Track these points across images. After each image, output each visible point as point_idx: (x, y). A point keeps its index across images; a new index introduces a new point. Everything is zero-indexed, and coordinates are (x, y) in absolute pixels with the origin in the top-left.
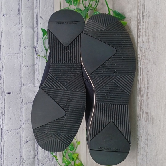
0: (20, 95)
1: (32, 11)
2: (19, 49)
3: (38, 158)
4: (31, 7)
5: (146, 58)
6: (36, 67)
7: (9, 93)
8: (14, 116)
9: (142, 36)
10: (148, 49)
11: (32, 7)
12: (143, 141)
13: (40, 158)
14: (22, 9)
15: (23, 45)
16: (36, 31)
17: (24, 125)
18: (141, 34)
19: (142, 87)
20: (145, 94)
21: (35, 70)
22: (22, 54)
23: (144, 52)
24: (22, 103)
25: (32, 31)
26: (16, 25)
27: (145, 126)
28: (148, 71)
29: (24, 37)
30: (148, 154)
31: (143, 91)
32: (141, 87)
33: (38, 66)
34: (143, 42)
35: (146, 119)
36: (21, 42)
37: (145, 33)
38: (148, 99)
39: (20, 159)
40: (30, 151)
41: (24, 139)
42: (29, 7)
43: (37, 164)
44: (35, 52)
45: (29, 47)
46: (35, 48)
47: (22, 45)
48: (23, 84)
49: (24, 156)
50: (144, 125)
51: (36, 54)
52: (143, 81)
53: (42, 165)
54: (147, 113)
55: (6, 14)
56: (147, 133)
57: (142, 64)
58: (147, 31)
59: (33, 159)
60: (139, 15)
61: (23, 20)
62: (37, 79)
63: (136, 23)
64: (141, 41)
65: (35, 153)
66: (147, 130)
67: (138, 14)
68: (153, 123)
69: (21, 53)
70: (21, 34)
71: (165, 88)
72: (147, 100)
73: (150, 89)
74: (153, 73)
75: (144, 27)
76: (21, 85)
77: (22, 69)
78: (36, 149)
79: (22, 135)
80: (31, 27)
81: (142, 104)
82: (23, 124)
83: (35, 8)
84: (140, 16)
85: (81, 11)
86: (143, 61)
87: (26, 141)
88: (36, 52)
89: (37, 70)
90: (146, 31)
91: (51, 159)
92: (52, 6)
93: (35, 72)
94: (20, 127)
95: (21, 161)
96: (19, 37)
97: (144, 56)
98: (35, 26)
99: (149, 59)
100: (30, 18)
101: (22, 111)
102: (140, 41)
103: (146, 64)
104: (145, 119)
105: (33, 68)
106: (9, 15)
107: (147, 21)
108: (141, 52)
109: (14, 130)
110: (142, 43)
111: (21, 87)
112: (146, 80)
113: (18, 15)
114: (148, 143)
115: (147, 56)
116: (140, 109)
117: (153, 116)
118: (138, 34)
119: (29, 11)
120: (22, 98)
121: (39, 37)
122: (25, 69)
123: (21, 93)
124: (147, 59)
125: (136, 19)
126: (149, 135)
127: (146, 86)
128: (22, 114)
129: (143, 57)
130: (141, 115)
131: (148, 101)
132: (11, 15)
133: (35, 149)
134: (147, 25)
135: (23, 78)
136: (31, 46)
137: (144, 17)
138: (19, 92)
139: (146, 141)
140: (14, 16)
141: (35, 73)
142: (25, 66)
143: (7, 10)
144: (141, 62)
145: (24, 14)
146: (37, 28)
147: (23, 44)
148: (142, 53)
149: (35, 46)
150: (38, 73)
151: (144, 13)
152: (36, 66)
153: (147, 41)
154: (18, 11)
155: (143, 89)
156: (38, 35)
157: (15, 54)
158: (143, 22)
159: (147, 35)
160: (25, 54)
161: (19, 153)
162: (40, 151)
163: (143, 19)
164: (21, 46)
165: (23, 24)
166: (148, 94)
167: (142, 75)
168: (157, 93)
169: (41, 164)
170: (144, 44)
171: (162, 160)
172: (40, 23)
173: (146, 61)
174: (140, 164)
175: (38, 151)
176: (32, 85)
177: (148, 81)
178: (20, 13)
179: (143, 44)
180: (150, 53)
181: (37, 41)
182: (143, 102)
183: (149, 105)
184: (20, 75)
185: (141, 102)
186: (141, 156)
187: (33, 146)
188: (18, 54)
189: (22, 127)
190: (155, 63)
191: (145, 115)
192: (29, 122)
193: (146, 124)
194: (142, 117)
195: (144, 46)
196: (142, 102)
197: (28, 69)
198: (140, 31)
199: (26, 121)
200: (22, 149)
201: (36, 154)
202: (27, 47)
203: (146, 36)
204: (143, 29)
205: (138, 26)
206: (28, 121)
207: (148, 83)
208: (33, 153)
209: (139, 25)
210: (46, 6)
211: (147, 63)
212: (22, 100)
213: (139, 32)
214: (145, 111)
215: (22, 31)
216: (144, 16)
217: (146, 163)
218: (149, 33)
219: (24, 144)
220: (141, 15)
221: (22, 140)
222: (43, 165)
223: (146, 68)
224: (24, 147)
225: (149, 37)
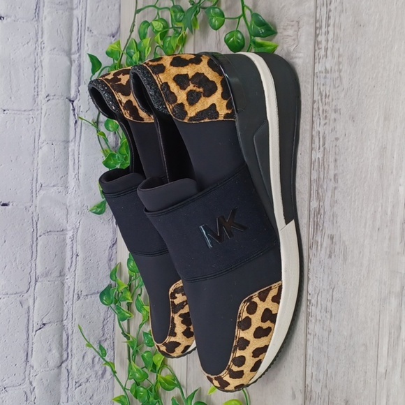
0: (30, 211)
1: (67, 13)
2: (34, 100)
3: (69, 368)
4: (67, 2)
5: (334, 108)
6: (72, 146)
7: (4, 205)
8: (15, 260)
9: (325, 58)
10: (338, 86)
11: (69, 4)
12: (321, 304)
13: (74, 368)
14: (44, 6)
15: (43, 93)
16: (76, 62)
17: (38, 284)
18: (322, 52)
19: (322, 177)
20: (329, 194)
21: (71, 154)
22: (39, 112)
23: (329, 96)
24: (35, 230)
25: (66, 59)
26: (30, 44)
27: (326, 270)
28: (337, 139)
29: (46, 72)
30: (332, 333)
31: (325, 187)
32: (319, 178)
33: (77, 144)
34: (327, 71)
35: (330, 252)
36: (40, 84)
37: (332, 50)
38: (334, 202)
39: (25, 368)
40: (50, 350)
41: (36, 320)
42: (60, 4)
43: (66, 383)
44: (72, 112)
45: (56, 97)
46: (72, 102)
47: (41, 91)
48: (39, 185)
49: (33, 361)
50: (324, 267)
51: (74, 115)
52: (325, 163)
53: (77, 385)
54: (332, 238)
55: (7, 16)
56: (330, 283)
57: (323, 122)
58: (337, 46)
59: (56, 370)
60: (318, 11)
61: (45, 32)
62: (73, 177)
63: (312, 30)
64: (323, 69)
65: (61, 356)
66: (330, 277)
67: (316, 8)
68: (345, 260)
69: (38, 110)
70: (39, 64)
71: (375, 175)
72: (332, 206)
73: (339, 180)
74: (348, 141)
75: (331, 36)
76: (34, 188)
77: (38, 149)
78: (64, 347)
79: (31, 307)
80: (64, 51)
81: (322, 216)
82: (36, 281)
83: (75, 6)
84: (322, 13)
85: (183, 12)
86: (326, 116)
87: (40, 323)
88: (74, 110)
89: (73, 154)
90: (333, 46)
91: (100, 373)
92: (117, 6)
93: (71, 158)
94: (27, 289)
95: (27, 373)
96: (35, 72)
97: (329, 103)
98: (74, 48)
99: (340, 109)
100: (62, 30)
101: (34, 251)
102: (320, 69)
103: (331, 122)
104: (328, 252)
105: (66, 148)
106: (13, 18)
107: (337, 22)
108: (322, 96)
109: (13, 296)
110: (324, 74)
111: (34, 191)
112: (331, 159)
113: (35, 19)
114: (333, 309)
115: (334, 103)
116: (317, 229)
117: (347, 243)
118: (316, 53)
119: (60, 12)
120: (35, 219)
121: (82, 74)
122: (45, 148)
123: (33, 208)
124: (335, 111)
125: (312, 20)
126: (335, 289)
127: (332, 173)
128: (34, 256)
129: (326, 107)
130: (317, 242)
131: (335, 208)
132: (17, 17)
133: (62, 346)
134: (337, 30)
135: (40, 171)
136: (62, 96)
137: (331, 14)
138: (29, 204)
139: (329, 304)
140: (24, 20)
141: (70, 161)
142: (45, 143)
143: (9, 6)
144: (322, 119)
145: (49, 19)
146: (78, 55)
147: (43, 90)
148: (324, 97)
149: (72, 97)
150: (77, 161)
151: (330, 3)
152: (71, 144)
153: (337, 68)
154: (34, 11)
155: (325, 180)
156: (80, 71)
157: (23, 113)
158: (328, 26)
159: (336, 54)
160: (47, 114)
161: (22, 351)
162: (74, 351)
163: (329, 18)
164: (39, 93)
165: (45, 41)
166: (336, 191)
167: (322, 149)
168: (355, 189)
169: (74, 383)
170: (328, 75)
171: (365, 345)
172: (85, 44)
173: (333, 116)
174: (313, 360)
175: (69, 351)
176: (60, 188)
177: (336, 161)
178: (38, 16)
179: (326, 77)
180: (342, 95)
181: (77, 85)
182: (324, 213)
183: (337, 218)
184: (33, 163)
185: (319, 213)
186: (316, 340)
187: (57, 336)
188: (31, 113)
189: (32, 289)
190: (353, 118)
191: (326, 242)
192: (49, 278)
193: (328, 264)
194: (319, 247)
195: (328, 81)
196: (322, 211)
197: (53, 149)
198: (320, 46)
199: (42, 275)
200: (30, 343)
201: (64, 359)
202: (52, 98)
203: (333, 57)
204: (327, 41)
205: (316, 36)
206: (47, 275)
207: (336, 167)
208: (57, 355)
209: (318, 32)
210: (101, 3)
211: (335, 120)
212: (35, 224)
213: (319, 49)
214: (328, 232)
215: (42, 59)
216: (330, 11)
217: (328, 357)
218: (341, 50)
219: (35, 330)
220: (324, 10)
221: (31, 321)
222: (80, 385)
223: (332, 131)
224: (36, 338)
225: (341, 60)
